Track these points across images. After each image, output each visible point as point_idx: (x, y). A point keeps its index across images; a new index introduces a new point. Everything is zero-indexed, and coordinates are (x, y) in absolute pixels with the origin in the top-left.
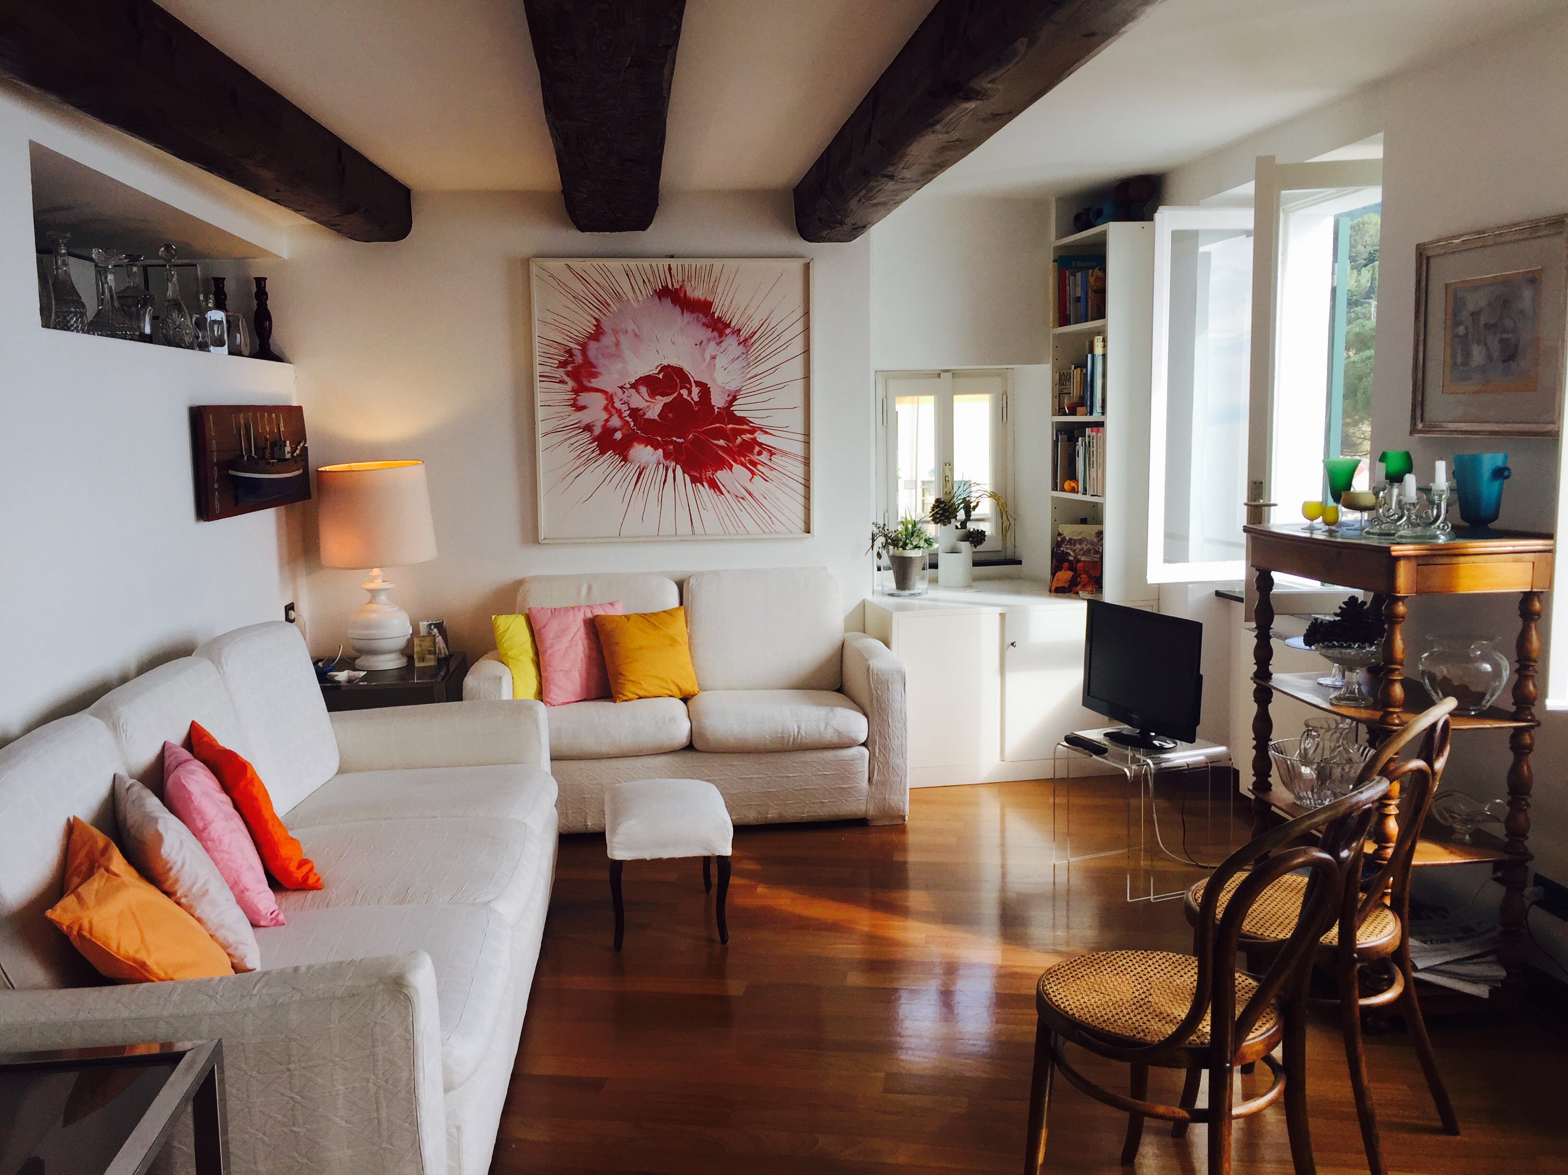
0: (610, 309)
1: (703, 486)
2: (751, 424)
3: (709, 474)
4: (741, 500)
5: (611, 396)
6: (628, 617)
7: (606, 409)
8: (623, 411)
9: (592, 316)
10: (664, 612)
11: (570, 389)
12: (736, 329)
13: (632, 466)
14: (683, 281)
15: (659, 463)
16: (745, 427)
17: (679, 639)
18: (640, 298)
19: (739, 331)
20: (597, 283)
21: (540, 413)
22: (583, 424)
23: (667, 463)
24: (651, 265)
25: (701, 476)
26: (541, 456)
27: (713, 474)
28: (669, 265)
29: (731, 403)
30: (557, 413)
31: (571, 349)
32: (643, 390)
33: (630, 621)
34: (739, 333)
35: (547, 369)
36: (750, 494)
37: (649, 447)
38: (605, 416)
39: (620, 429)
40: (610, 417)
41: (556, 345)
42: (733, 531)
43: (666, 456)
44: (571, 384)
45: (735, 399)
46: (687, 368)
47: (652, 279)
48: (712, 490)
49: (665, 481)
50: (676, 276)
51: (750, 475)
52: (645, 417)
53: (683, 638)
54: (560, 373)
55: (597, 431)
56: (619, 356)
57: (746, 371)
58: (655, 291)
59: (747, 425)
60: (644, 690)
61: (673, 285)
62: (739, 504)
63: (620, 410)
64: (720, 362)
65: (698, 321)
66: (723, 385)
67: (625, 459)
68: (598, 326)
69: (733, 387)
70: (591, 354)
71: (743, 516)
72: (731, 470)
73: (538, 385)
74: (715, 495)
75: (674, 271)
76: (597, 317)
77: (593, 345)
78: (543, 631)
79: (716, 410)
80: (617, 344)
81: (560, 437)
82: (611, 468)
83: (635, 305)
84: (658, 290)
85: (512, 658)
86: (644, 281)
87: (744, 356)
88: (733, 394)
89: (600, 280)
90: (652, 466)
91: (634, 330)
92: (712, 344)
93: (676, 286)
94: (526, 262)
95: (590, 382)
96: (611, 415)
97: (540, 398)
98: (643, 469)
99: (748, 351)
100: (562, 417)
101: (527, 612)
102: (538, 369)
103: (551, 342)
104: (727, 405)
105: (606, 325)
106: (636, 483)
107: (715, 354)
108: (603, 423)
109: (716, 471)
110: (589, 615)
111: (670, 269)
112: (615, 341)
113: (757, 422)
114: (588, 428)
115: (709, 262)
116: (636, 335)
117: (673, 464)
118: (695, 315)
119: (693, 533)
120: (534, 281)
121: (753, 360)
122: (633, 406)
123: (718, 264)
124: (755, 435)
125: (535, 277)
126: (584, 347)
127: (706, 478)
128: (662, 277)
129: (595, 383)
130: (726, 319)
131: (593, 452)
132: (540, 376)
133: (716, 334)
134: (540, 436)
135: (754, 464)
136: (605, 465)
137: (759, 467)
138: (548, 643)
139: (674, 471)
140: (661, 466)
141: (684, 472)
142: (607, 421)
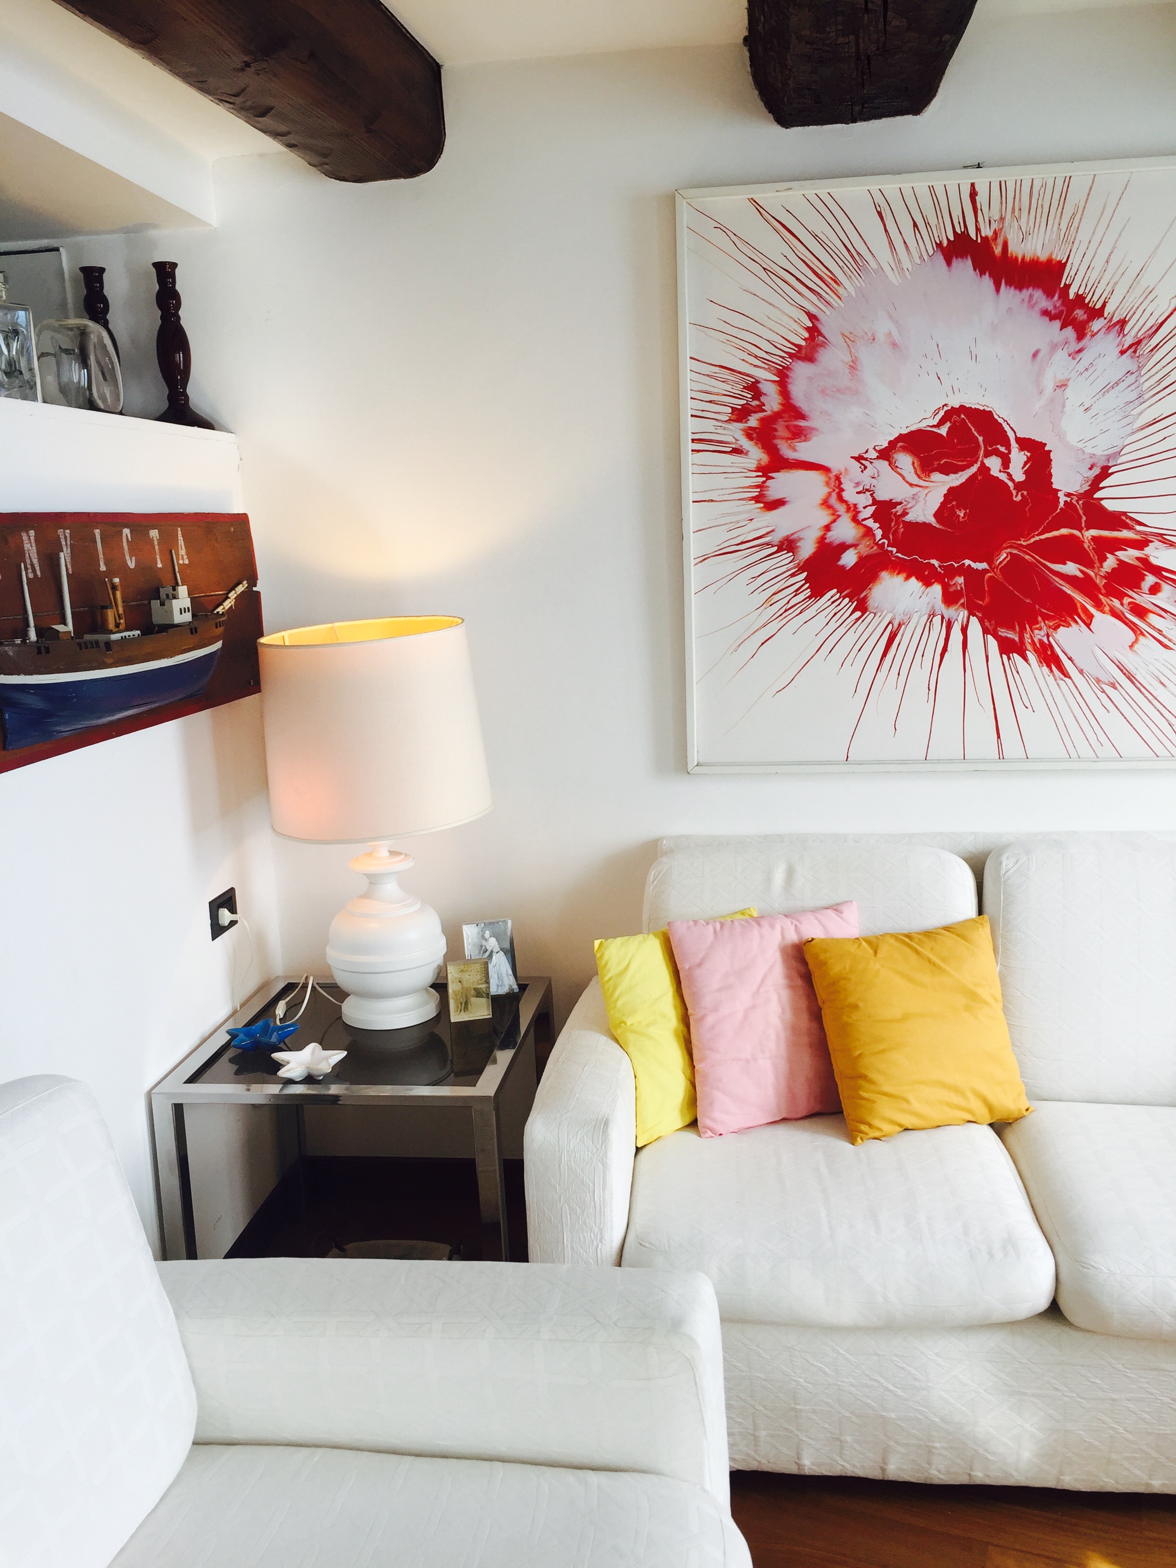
0: (840, 290)
1: (1025, 659)
2: (1138, 528)
3: (1040, 635)
4: (1109, 690)
5: (838, 478)
6: (874, 943)
7: (826, 504)
8: (860, 507)
9: (802, 308)
10: (947, 928)
11: (753, 465)
12: (1115, 320)
13: (877, 620)
14: (1002, 219)
15: (932, 615)
16: (1125, 534)
17: (982, 992)
18: (906, 263)
19: (1123, 323)
20: (815, 237)
21: (693, 515)
22: (776, 538)
23: (950, 612)
24: (931, 188)
25: (1021, 638)
26: (694, 603)
27: (1048, 636)
28: (973, 185)
29: (1095, 484)
30: (729, 514)
31: (757, 382)
32: (905, 461)
33: (879, 955)
34: (1122, 329)
35: (707, 426)
36: (1130, 677)
37: (913, 579)
38: (824, 518)
39: (855, 546)
40: (834, 521)
41: (726, 375)
42: (1085, 751)
43: (950, 599)
44: (756, 455)
45: (1105, 473)
46: (1002, 412)
47: (933, 221)
48: (1045, 669)
49: (945, 650)
50: (985, 208)
51: (1130, 635)
52: (908, 518)
53: (991, 991)
54: (735, 433)
55: (807, 549)
56: (856, 392)
57: (1134, 412)
58: (939, 245)
59: (1129, 528)
60: (916, 1114)
61: (978, 230)
62: (1102, 696)
63: (855, 505)
64: (1075, 395)
65: (1031, 305)
66: (1081, 445)
67: (862, 607)
68: (814, 332)
69: (1100, 449)
70: (798, 391)
71: (1112, 721)
72: (1088, 626)
73: (689, 459)
74: (1050, 679)
75: (981, 199)
76: (813, 310)
77: (801, 371)
78: (698, 972)
79: (1062, 499)
80: (853, 367)
81: (732, 563)
82: (833, 625)
83: (894, 278)
84: (945, 243)
85: (635, 1032)
86: (915, 225)
87: (1131, 379)
88: (1102, 463)
89: (820, 227)
90: (918, 621)
91: (890, 334)
92: (1061, 356)
93: (987, 232)
94: (670, 201)
95: (795, 450)
96: (836, 517)
97: (692, 486)
98: (900, 625)
99: (1140, 368)
100: (738, 522)
101: (665, 928)
102: (691, 427)
103: (717, 369)
104: (1086, 487)
105: (828, 328)
106: (885, 654)
107: (1066, 376)
108: (819, 534)
109: (1056, 628)
110: (793, 937)
111: (973, 194)
112: (848, 359)
113: (1154, 522)
114: (788, 545)
115: (1060, 171)
116: (894, 345)
117: (963, 614)
118: (1026, 293)
119: (1001, 756)
120: (685, 240)
121: (1151, 388)
122: (882, 496)
123: (1081, 174)
124: (1148, 550)
125: (686, 229)
126: (783, 377)
127: (1033, 642)
128: (957, 213)
129: (804, 451)
130: (1095, 298)
131: (797, 592)
132: (693, 440)
133: (1070, 332)
134: (693, 562)
135: (1140, 612)
136: (822, 619)
137: (1152, 618)
138: (708, 1001)
139: (964, 630)
140: (937, 620)
141: (986, 631)
142: (827, 528)
